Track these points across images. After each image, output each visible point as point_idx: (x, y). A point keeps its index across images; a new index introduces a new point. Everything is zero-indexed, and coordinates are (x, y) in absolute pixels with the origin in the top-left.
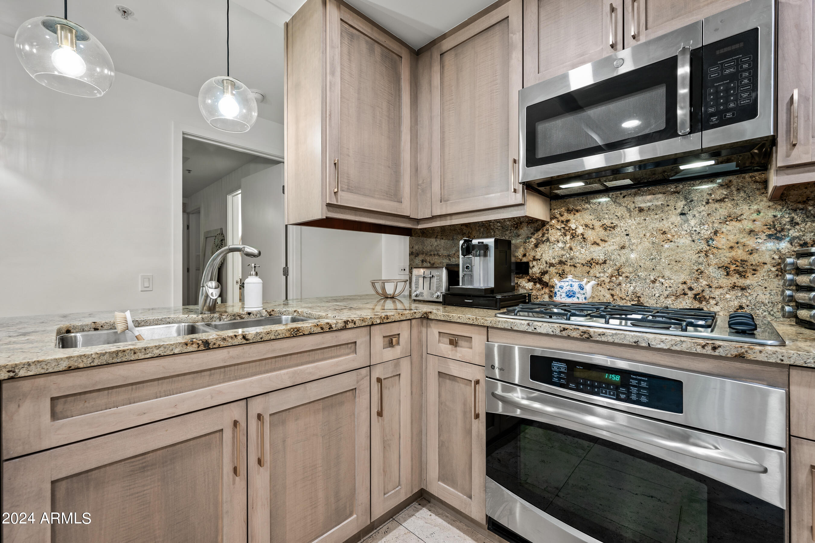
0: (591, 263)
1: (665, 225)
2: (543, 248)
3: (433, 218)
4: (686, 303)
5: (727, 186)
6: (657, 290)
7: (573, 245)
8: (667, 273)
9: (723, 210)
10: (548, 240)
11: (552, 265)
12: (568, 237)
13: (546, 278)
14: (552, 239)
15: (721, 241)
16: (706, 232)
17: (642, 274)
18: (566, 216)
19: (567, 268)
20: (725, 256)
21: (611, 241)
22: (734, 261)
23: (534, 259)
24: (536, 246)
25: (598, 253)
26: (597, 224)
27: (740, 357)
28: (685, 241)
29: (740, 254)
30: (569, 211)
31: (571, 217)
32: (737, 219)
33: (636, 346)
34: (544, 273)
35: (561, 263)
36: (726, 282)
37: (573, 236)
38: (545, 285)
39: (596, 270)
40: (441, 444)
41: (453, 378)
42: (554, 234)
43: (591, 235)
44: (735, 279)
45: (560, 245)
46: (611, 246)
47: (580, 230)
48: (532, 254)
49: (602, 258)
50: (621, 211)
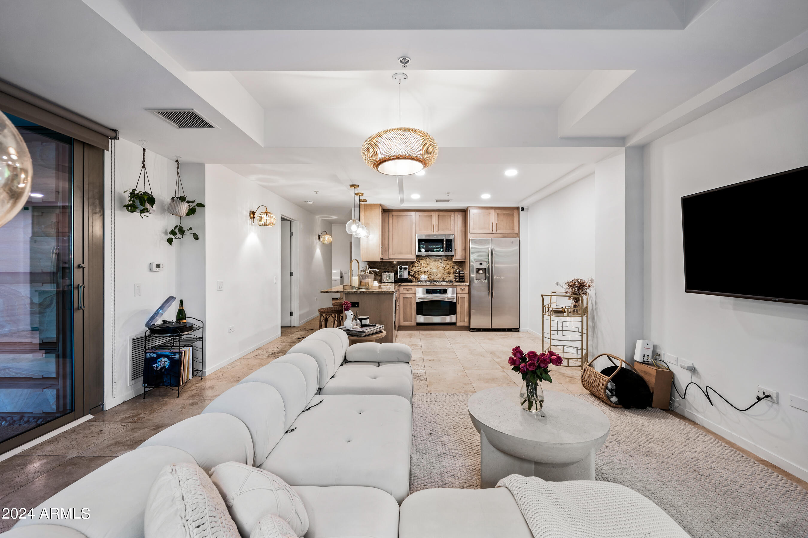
0: (425, 272)
1: (438, 264)
2: (414, 268)
3: (389, 259)
4: (441, 280)
5: (447, 258)
6: (437, 277)
7: (421, 267)
8: (439, 274)
9: (447, 262)
10: (415, 266)
11: (416, 272)
12: (420, 266)
13: (415, 275)
14: (416, 266)
15: (446, 268)
16: (444, 266)
17: (434, 274)
18: (419, 261)
19: (420, 273)
20: (447, 271)
21: (429, 267)
22: (448, 272)
23: (412, 270)
24: (412, 267)
25: (426, 270)
26: (426, 263)
27: (452, 285)
28: (441, 268)
29: (449, 270)
30: (420, 259)
31: (420, 261)
32: (448, 264)
33: (441, 285)
34: (414, 274)
35: (418, 271)
36: (447, 275)
37: (421, 265)
38: (414, 277)
39: (426, 273)
40: (404, 313)
41: (407, 298)
42: (417, 265)
43: (425, 265)
44: (448, 275)
45: (418, 267)
46: (429, 268)
47: (422, 264)
48: (411, 269)
49: (427, 271)
50: (430, 261)
